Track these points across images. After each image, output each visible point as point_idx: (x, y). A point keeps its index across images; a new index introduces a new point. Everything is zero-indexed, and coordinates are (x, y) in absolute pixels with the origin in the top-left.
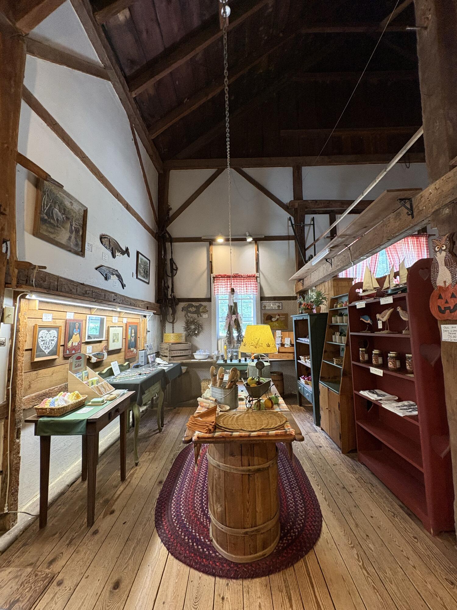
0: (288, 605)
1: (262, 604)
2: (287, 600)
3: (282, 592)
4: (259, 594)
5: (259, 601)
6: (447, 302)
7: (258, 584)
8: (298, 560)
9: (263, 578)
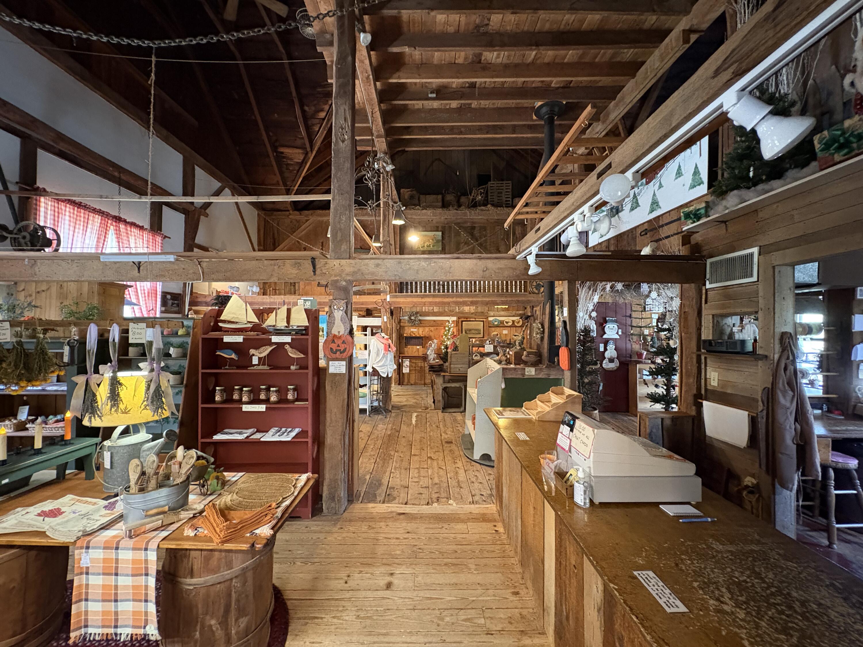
0: (320, 620)
1: (312, 641)
2: (316, 620)
3: (307, 623)
4: (302, 643)
5: (308, 643)
6: (338, 346)
7: (291, 643)
8: (285, 604)
9: (288, 637)
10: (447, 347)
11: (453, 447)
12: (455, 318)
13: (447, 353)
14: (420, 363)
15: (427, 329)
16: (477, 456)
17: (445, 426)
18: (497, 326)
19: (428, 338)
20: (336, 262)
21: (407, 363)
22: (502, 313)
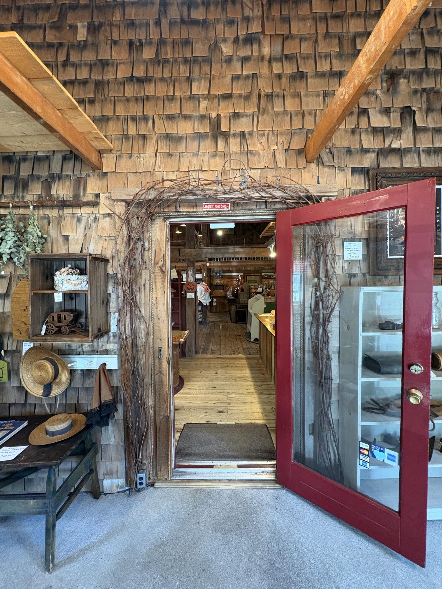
6: (191, 286)
10: (237, 290)
11: (241, 337)
12: (242, 274)
13: (237, 293)
14: (222, 300)
15: (226, 280)
16: (252, 340)
17: (237, 329)
18: (267, 278)
19: (227, 286)
20: (189, 250)
21: (215, 300)
22: (270, 271)
